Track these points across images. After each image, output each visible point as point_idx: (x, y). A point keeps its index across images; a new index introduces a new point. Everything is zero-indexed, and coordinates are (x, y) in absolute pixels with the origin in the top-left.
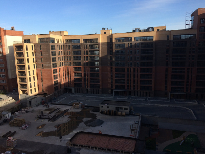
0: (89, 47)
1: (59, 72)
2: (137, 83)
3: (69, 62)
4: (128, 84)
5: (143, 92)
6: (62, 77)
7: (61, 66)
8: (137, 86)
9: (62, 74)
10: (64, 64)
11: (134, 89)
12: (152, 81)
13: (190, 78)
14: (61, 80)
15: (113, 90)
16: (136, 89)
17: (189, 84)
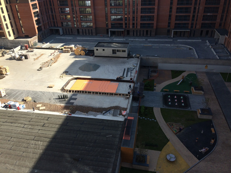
1: (40, 7)
2: (137, 20)
4: (126, 22)
5: (143, 31)
6: (44, 14)
8: (137, 23)
9: (43, 10)
11: (133, 27)
12: (155, 16)
13: (197, 12)
14: (43, 18)
15: (109, 30)
16: (135, 27)
17: (195, 19)
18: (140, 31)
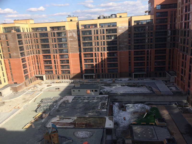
0: (56, 34)
1: (28, 60)
3: (37, 50)
4: (96, 68)
6: (31, 65)
7: (29, 54)
8: (105, 69)
9: (31, 63)
10: (32, 53)
12: (118, 64)
13: (149, 59)
14: (30, 68)
15: (83, 75)
16: (104, 72)
17: (149, 64)
18: (108, 75)
